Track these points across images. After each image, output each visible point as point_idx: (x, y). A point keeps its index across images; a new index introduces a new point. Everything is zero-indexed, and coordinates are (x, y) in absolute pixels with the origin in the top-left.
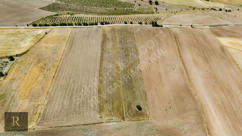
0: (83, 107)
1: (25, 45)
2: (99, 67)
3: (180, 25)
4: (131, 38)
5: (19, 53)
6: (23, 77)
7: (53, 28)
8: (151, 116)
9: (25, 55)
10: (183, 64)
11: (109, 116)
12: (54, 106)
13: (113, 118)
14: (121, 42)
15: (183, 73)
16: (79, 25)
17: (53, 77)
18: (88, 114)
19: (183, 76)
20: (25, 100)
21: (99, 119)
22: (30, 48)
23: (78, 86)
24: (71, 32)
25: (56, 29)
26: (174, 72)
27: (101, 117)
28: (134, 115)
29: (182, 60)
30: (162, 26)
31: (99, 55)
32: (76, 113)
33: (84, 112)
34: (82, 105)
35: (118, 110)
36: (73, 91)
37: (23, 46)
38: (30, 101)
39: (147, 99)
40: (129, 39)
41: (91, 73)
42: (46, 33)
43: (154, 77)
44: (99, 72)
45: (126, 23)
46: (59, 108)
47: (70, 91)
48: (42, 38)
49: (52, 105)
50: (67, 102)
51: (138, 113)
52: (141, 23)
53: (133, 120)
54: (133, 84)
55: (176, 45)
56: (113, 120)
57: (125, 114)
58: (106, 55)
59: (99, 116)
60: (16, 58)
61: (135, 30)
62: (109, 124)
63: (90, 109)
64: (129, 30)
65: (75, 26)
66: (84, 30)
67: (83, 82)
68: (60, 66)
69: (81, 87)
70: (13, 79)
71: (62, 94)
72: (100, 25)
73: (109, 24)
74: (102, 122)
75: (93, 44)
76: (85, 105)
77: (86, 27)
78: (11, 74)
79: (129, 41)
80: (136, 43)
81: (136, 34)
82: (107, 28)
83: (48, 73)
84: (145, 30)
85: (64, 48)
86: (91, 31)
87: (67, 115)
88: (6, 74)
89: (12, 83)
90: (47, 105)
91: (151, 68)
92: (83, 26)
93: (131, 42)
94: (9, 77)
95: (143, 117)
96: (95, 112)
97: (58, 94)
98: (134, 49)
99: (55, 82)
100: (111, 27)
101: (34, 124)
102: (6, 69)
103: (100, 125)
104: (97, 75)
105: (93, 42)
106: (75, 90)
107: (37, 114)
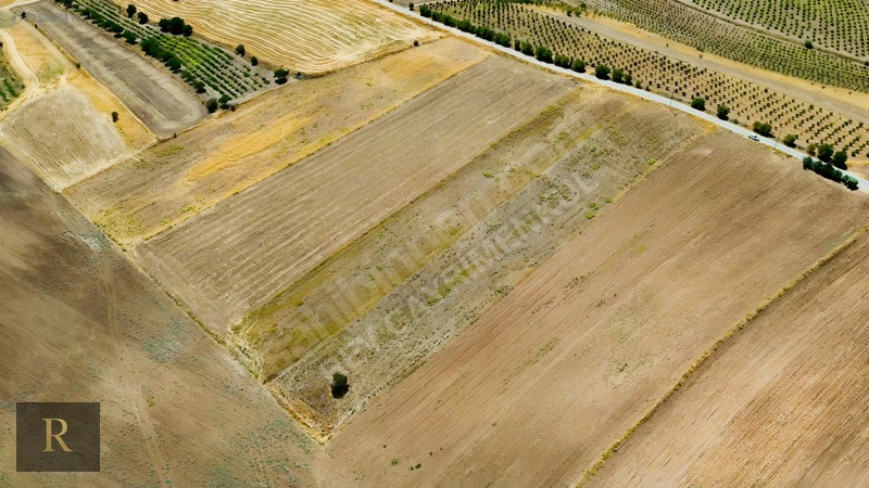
0: (244, 276)
1: (344, 56)
2: (408, 203)
4: (631, 163)
5: (309, 69)
6: (250, 132)
7: (451, 36)
8: (336, 435)
9: (315, 81)
10: (686, 376)
11: (254, 341)
12: (208, 230)
13: (255, 354)
15: (630, 407)
16: (522, 51)
17: (290, 165)
18: (228, 301)
19: (617, 418)
20: (190, 183)
21: (229, 329)
22: (342, 69)
23: (302, 219)
24: (475, 65)
26: (605, 378)
27: (236, 329)
28: (301, 392)
30: (853, 186)
31: (453, 169)
33: (231, 288)
34: (249, 270)
36: (279, 223)
37: (336, 57)
38: (192, 192)
39: (398, 383)
40: (620, 166)
41: (371, 205)
42: (417, 44)
43: (518, 340)
44: (387, 217)
46: (208, 240)
47: (270, 220)
48: (393, 53)
49: (208, 226)
50: (233, 241)
51: (318, 397)
52: (765, 131)
53: (285, 401)
55: (781, 291)
56: (249, 357)
57: (289, 369)
58: (474, 178)
59: (239, 322)
60: (291, 80)
61: (696, 144)
62: (229, 359)
63: (248, 293)
64: (671, 133)
65: (511, 51)
66: (516, 72)
67: (322, 218)
68: (334, 145)
69: (305, 225)
70: (230, 126)
71: (251, 215)
72: (592, 74)
73: (629, 83)
74: (223, 343)
75: (479, 126)
76: (253, 275)
77: (535, 66)
78: (240, 113)
79: (607, 174)
80: (622, 193)
81: (674, 160)
82: (596, 96)
83: (295, 149)
84: (736, 165)
85: (398, 103)
86: (533, 83)
87: (198, 268)
88: (233, 109)
89: (218, 134)
90: (201, 219)
91: (552, 305)
92: (533, 60)
93: (613, 179)
94: (232, 117)
95: (313, 418)
96: (247, 307)
97: (245, 210)
98: (586, 209)
99: (276, 179)
100: (614, 97)
101: (138, 240)
102: (249, 96)
103: (213, 344)
104: (375, 220)
105: (490, 119)
106: (286, 224)
107: (167, 226)
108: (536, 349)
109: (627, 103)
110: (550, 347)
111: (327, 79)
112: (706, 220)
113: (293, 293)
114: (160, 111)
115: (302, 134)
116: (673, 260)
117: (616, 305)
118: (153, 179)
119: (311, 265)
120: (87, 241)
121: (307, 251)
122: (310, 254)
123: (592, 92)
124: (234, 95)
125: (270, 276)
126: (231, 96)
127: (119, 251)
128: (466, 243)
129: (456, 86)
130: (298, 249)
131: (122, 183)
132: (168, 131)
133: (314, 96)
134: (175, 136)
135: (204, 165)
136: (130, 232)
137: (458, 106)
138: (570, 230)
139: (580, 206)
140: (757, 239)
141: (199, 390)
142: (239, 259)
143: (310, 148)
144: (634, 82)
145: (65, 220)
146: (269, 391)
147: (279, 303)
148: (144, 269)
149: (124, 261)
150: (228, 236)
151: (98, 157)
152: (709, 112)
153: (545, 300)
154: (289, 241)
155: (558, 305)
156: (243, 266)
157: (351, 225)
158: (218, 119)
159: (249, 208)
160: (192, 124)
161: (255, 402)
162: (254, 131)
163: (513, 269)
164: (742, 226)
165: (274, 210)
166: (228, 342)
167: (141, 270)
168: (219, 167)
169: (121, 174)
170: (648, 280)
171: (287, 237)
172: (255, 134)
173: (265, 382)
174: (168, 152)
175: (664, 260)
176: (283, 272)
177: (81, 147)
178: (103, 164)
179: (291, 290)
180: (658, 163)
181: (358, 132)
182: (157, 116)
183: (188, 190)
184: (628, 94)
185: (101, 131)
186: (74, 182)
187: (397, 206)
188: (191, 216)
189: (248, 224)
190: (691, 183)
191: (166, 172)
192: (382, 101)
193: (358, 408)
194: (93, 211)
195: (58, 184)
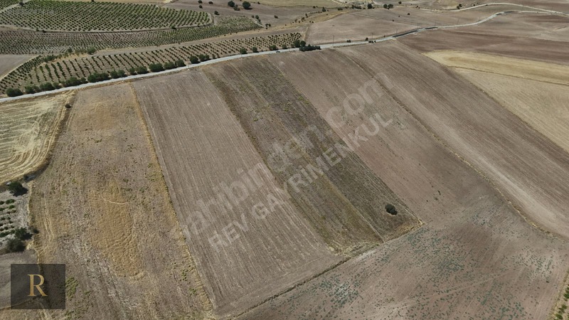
0: (286, 243)
1: (29, 147)
2: (258, 154)
3: (348, 42)
4: (279, 80)
5: (27, 170)
6: (89, 226)
7: (76, 92)
8: (419, 218)
10: (407, 111)
11: (350, 243)
12: (224, 262)
13: (361, 244)
14: (267, 93)
16: (140, 73)
18: (308, 254)
20: (141, 274)
22: (51, 151)
24: (135, 92)
25: (88, 92)
26: (402, 129)
28: (391, 227)
29: (401, 104)
30: (319, 48)
31: (240, 129)
32: (283, 259)
33: (296, 252)
34: (282, 240)
35: (358, 226)
37: (23, 151)
38: (156, 272)
39: (390, 190)
42: (68, 106)
45: (244, 52)
48: (65, 120)
49: (218, 261)
51: (395, 221)
52: (275, 49)
53: (397, 235)
56: (362, 247)
57: (374, 229)
58: (254, 126)
59: (332, 249)
60: (26, 185)
62: (361, 257)
65: (134, 77)
70: (63, 238)
72: (189, 64)
73: (209, 59)
74: (347, 259)
75: (208, 109)
77: (164, 74)
85: (144, 133)
86: (182, 80)
88: (36, 231)
94: (49, 235)
98: (301, 102)
102: (22, 218)
105: (205, 104)
116: (345, 93)
129: (154, 105)
138: (312, 111)
139: (298, 103)
140: (343, 73)
144: (211, 57)
152: (250, 53)
164: (334, 73)
166: (348, 256)
173: (382, 242)
190: (301, 73)
191: (107, 294)
192: (132, 139)
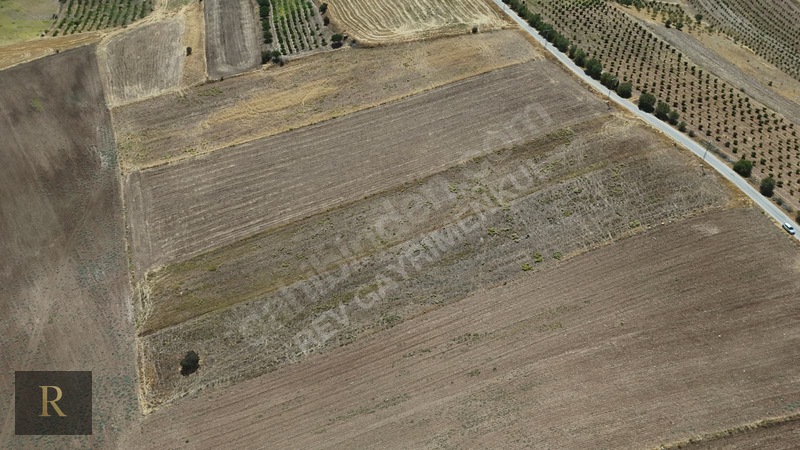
2: (363, 197)
4: (610, 220)
5: (366, 38)
7: (515, 29)
9: (364, 51)
14: (547, 201)
17: (291, 130)
21: (146, 274)
22: (393, 44)
24: (516, 65)
27: (151, 276)
28: (160, 356)
31: (425, 174)
32: (168, 222)
36: (247, 184)
40: (596, 219)
41: (331, 189)
42: (475, 31)
44: (337, 206)
46: (185, 184)
47: (242, 179)
48: (449, 37)
50: (203, 191)
51: (169, 367)
54: (310, 318)
56: (143, 306)
60: (346, 46)
61: (706, 218)
62: (129, 302)
63: (182, 244)
64: (681, 196)
65: (563, 58)
66: (553, 82)
67: (283, 191)
68: (338, 120)
69: (266, 193)
70: (271, 80)
71: (230, 170)
72: (635, 102)
73: (673, 122)
74: (134, 285)
75: (477, 133)
76: (197, 228)
77: (577, 79)
78: (286, 69)
79: (575, 224)
80: (578, 251)
81: (663, 230)
82: (622, 129)
83: (305, 116)
84: (740, 258)
85: (420, 90)
86: (562, 97)
87: (163, 208)
88: (282, 65)
89: (257, 85)
90: (194, 162)
91: (427, 355)
92: (579, 72)
93: (577, 232)
94: (277, 72)
95: (153, 386)
96: (172, 258)
97: (229, 164)
98: (528, 258)
99: (273, 140)
100: (642, 135)
101: (137, 168)
102: (302, 54)
103: (127, 282)
104: (325, 206)
105: (492, 129)
106: (252, 187)
107: (164, 162)
108: (381, 398)
109: (653, 146)
110: (394, 401)
111: (375, 52)
112: (653, 316)
113: (216, 256)
114: (226, 54)
115: (320, 102)
116: (583, 352)
117: (489, 381)
118: (184, 114)
119: (246, 234)
120: (102, 158)
121: (252, 219)
122: (252, 223)
123: (621, 123)
124: (290, 50)
125: (209, 234)
126: (288, 51)
127: (118, 174)
128: (389, 257)
129: (482, 85)
130: (246, 215)
131: (159, 113)
132: (220, 73)
133: (352, 66)
134: (222, 80)
135: (228, 113)
136: (136, 160)
137: (470, 107)
138: (496, 277)
139: (523, 253)
140: (701, 362)
141: (90, 322)
142: (195, 210)
143: (317, 118)
144: (680, 121)
145: (98, 135)
146: (139, 344)
147: (198, 263)
148: (125, 196)
149: (117, 183)
150: (201, 185)
151: (156, 84)
152: (752, 182)
153: (424, 346)
154: (244, 204)
155: (434, 357)
156: (195, 217)
157: (302, 205)
158: (263, 72)
159: (232, 163)
160: (243, 71)
161: (121, 352)
162: (285, 90)
163: (415, 301)
164: (693, 339)
165: (250, 171)
166: (138, 285)
167: (122, 197)
168: (237, 116)
169: (162, 104)
170: (538, 366)
171: (245, 200)
172: (284, 93)
173: (139, 336)
174: (210, 92)
175: (573, 348)
176: (219, 234)
177: (149, 73)
178: (155, 93)
179: (215, 253)
180: (643, 228)
181: (366, 111)
182: (221, 57)
183: (202, 131)
184: (662, 135)
185: (172, 62)
186: (125, 103)
187: (352, 198)
188: (188, 156)
189: (223, 179)
190: (665, 265)
191: (195, 112)
192: (407, 84)
193: (192, 392)
194: (123, 133)
195: (113, 102)
